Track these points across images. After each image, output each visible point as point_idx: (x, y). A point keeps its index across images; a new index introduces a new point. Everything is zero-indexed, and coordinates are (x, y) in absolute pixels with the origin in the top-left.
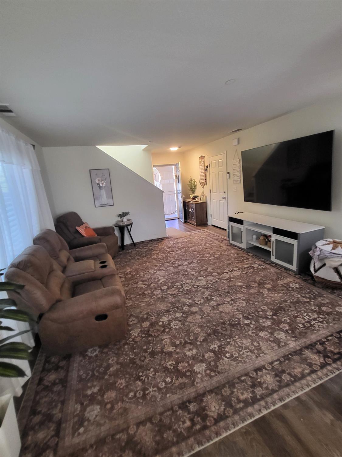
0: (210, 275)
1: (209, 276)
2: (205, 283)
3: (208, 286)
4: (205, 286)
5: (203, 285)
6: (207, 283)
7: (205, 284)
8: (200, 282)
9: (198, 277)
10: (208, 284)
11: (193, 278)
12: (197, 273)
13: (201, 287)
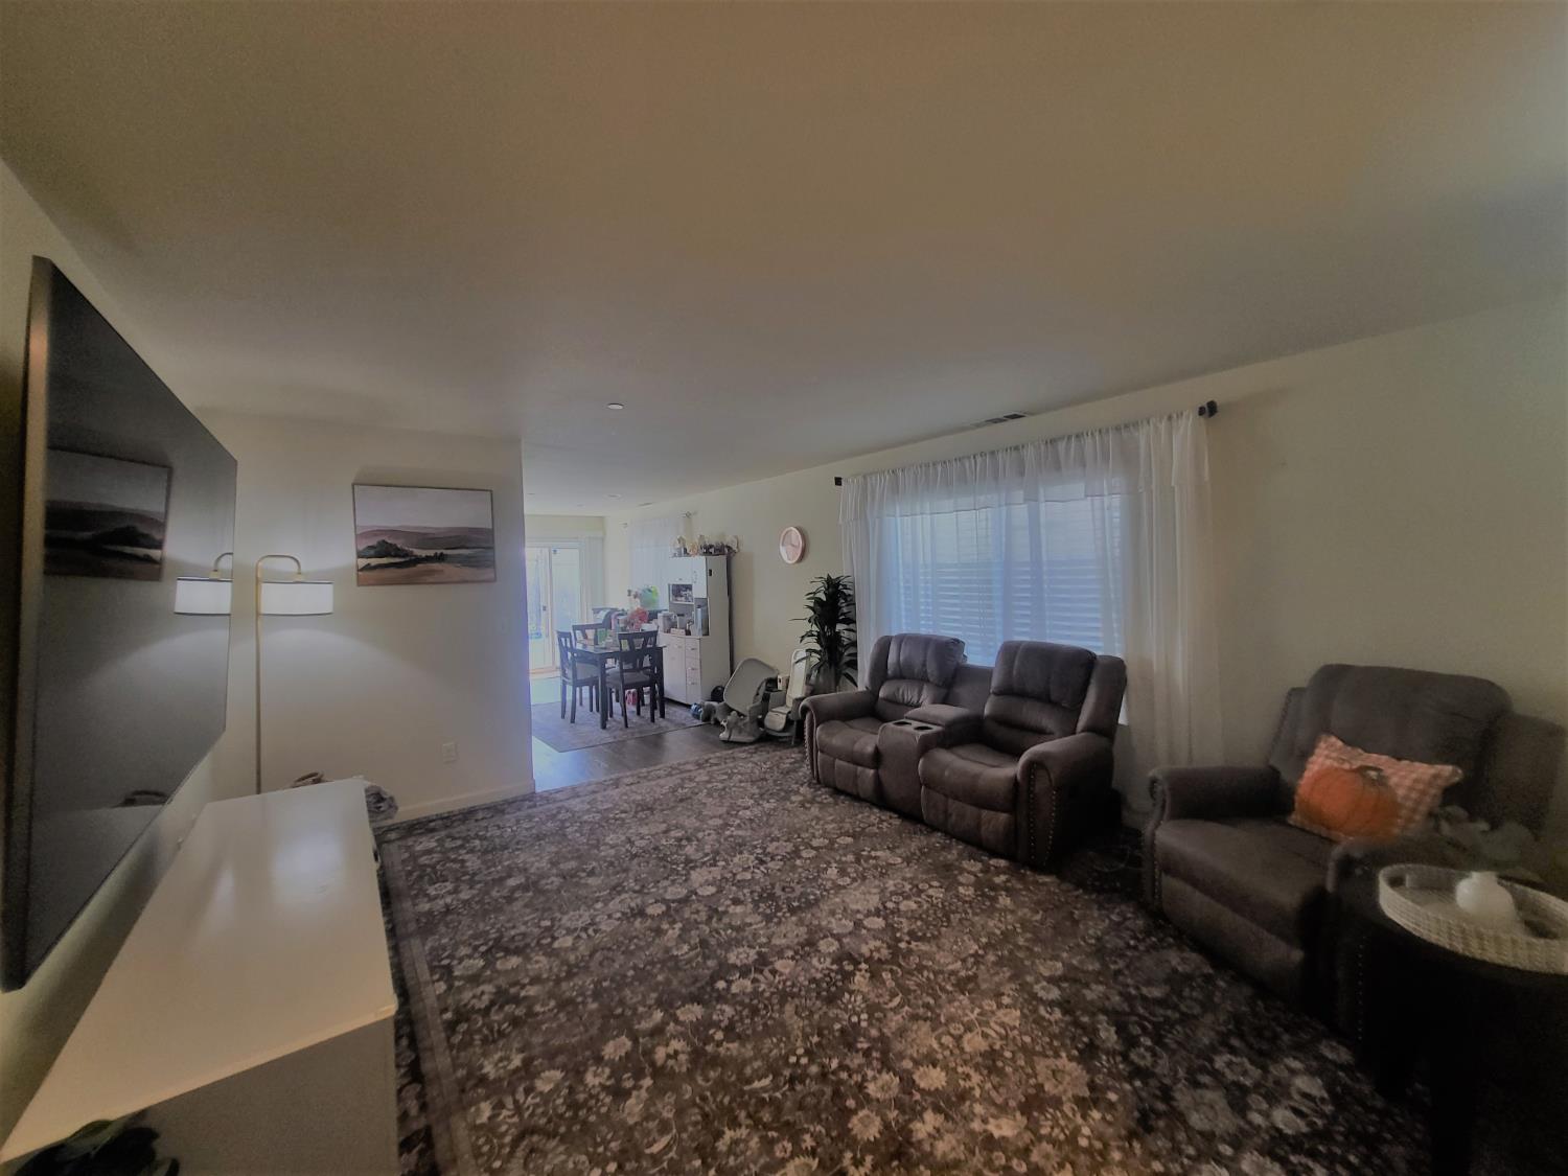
0: (672, 905)
1: (679, 901)
2: (694, 875)
3: (683, 869)
4: (692, 868)
5: (698, 870)
6: (688, 874)
7: (692, 872)
8: (710, 878)
9: (717, 892)
10: (684, 872)
11: (734, 888)
12: (720, 909)
13: (704, 863)
